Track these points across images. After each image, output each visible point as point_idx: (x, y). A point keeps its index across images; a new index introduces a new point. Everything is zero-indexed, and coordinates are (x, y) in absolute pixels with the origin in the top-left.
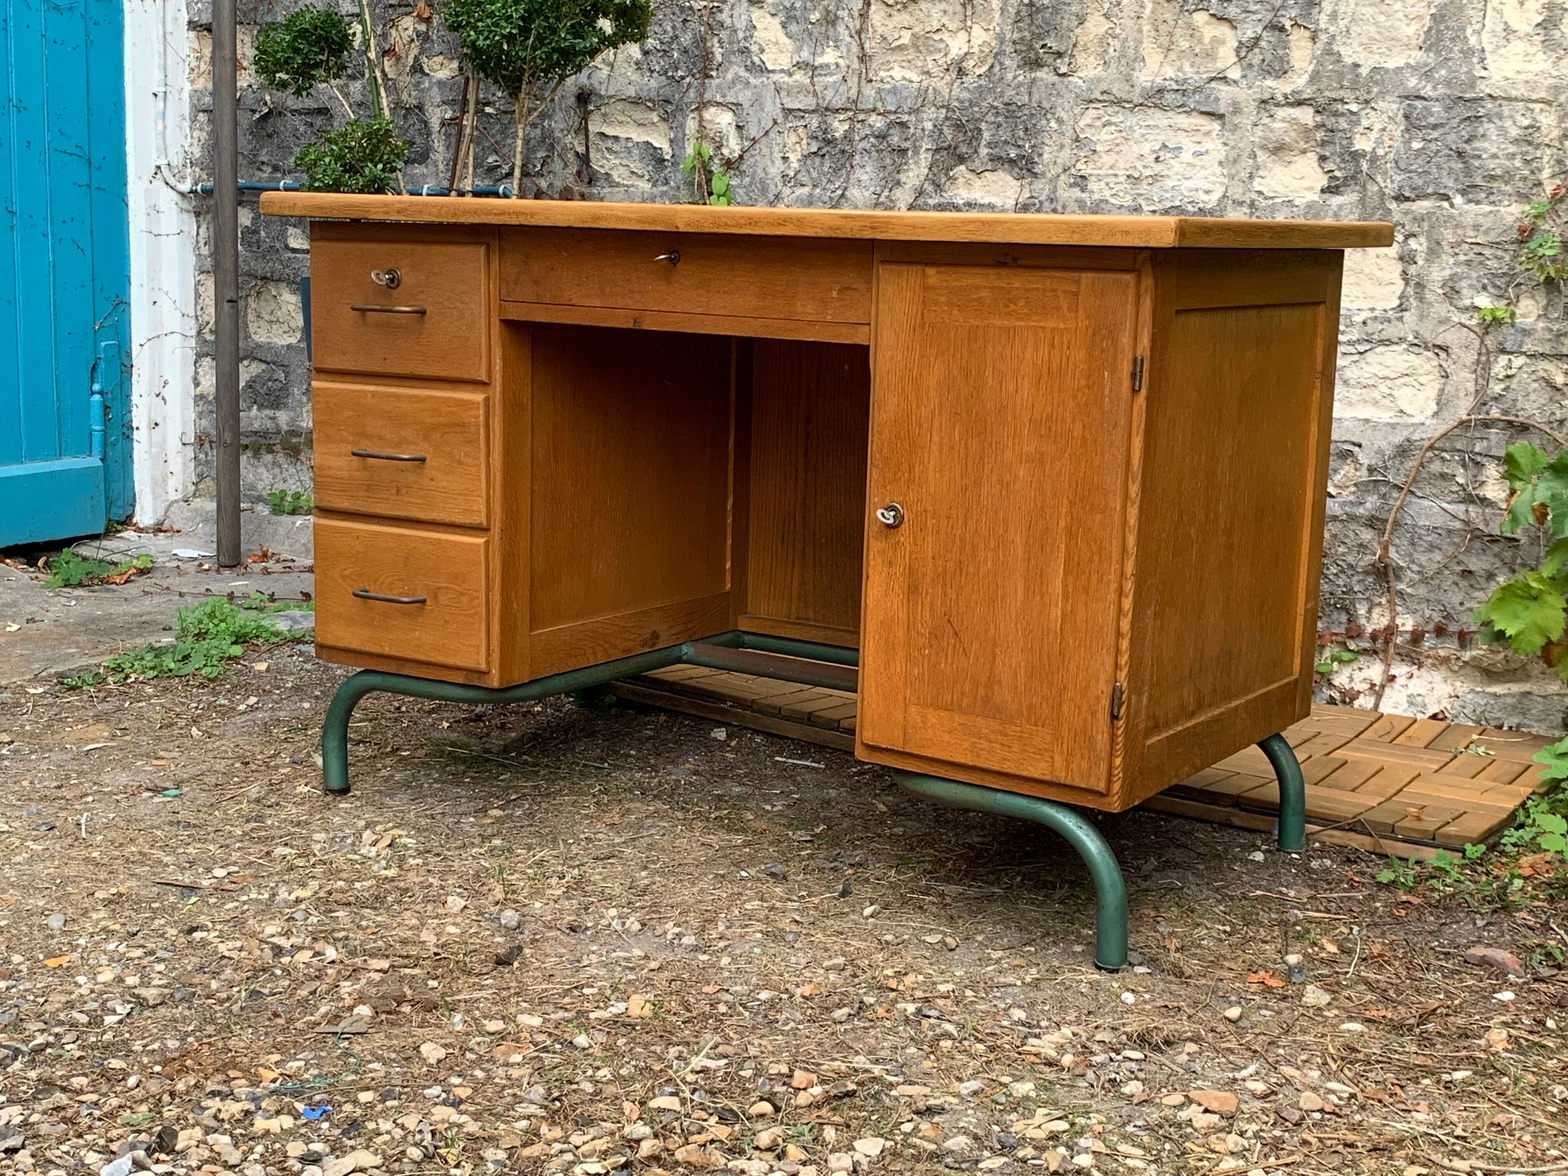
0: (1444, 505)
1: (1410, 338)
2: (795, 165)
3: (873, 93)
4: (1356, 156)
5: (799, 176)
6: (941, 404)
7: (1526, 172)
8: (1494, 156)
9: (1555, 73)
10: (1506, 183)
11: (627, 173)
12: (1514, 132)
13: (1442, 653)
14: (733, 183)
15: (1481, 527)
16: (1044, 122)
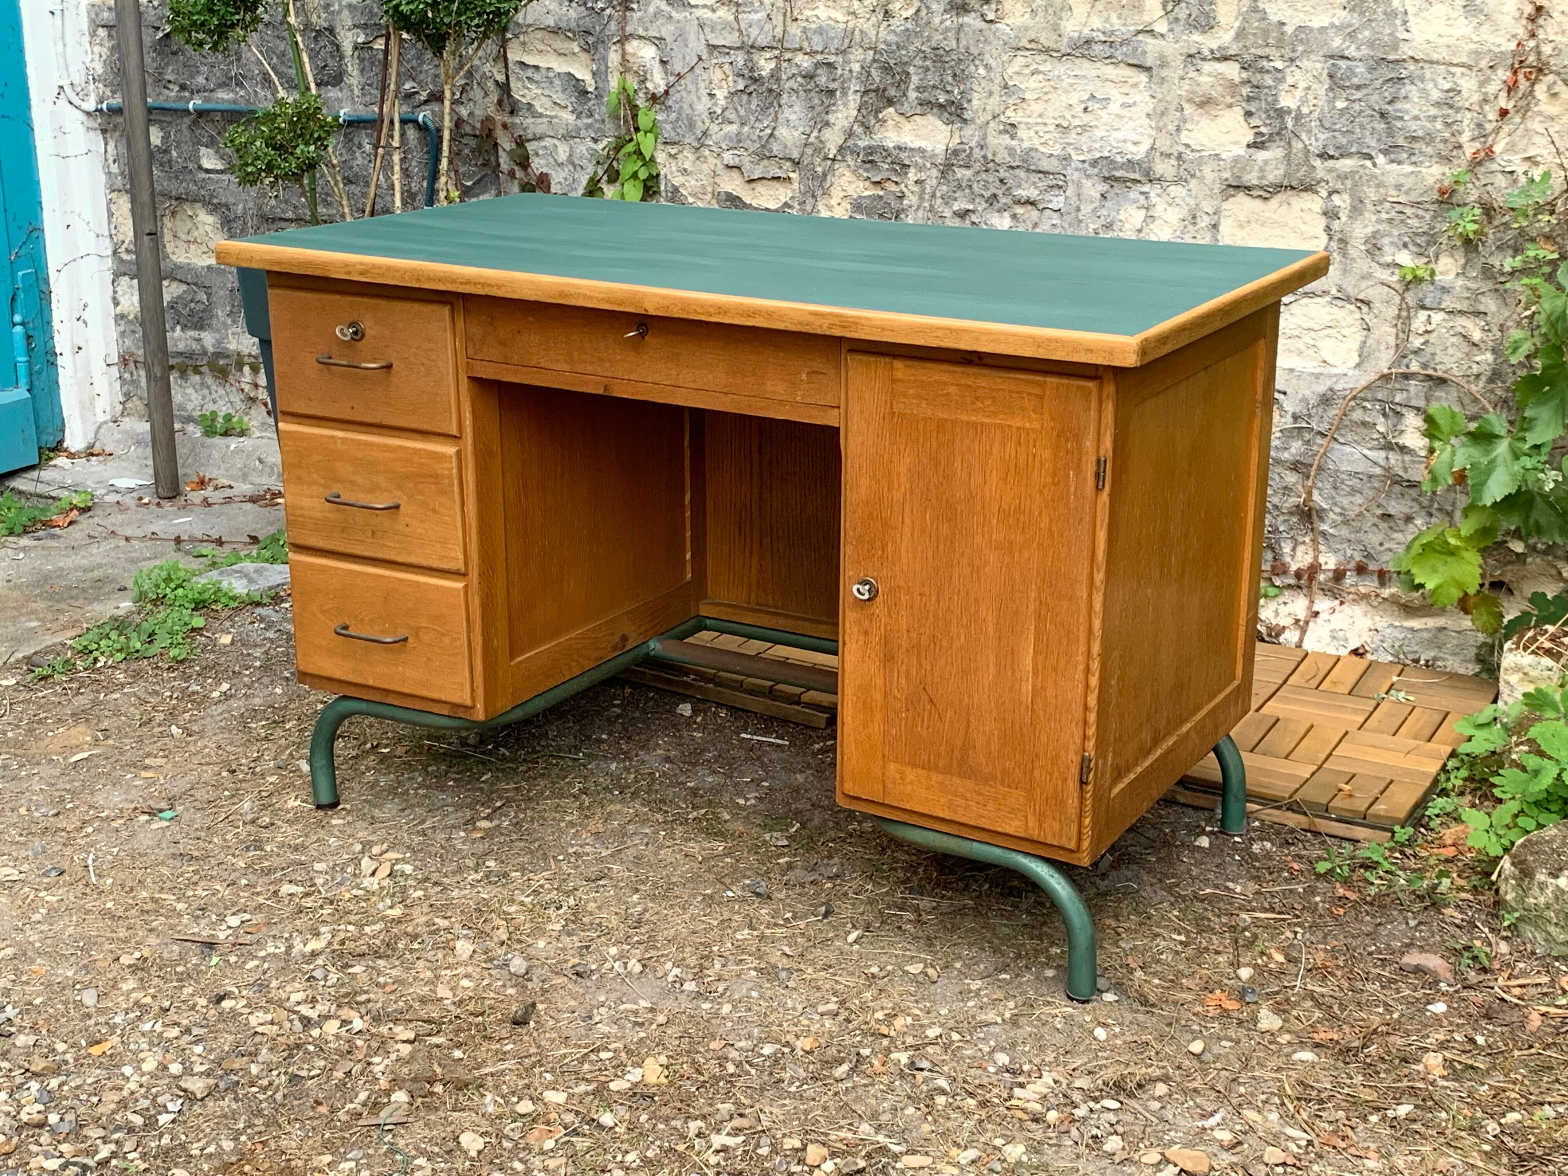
0: (1366, 452)
1: (1334, 291)
2: (722, 102)
3: (799, 32)
4: (1281, 113)
5: (727, 113)
6: (912, 490)
7: (1447, 135)
8: (1416, 118)
9: (1476, 39)
10: (1428, 144)
11: (549, 104)
12: (1436, 95)
13: (1363, 590)
14: (659, 118)
15: (1401, 473)
16: (972, 68)
